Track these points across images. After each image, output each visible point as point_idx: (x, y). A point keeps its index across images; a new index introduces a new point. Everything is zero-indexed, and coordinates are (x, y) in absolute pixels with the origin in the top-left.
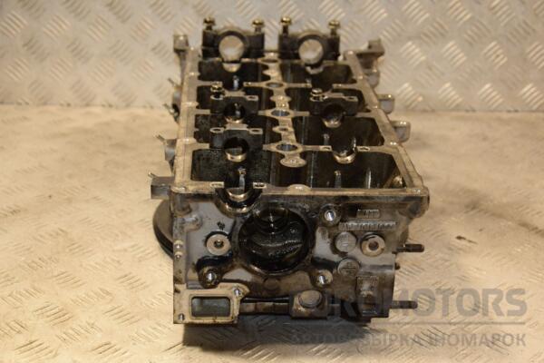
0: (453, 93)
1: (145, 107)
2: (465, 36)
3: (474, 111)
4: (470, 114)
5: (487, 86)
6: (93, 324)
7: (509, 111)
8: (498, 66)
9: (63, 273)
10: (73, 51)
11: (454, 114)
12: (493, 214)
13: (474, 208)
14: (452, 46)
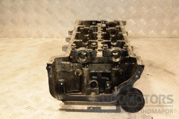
0: (143, 33)
1: (56, 38)
2: (146, 17)
3: (149, 38)
4: (148, 39)
5: (152, 31)
6: (46, 101)
7: (158, 38)
8: (155, 26)
9: (37, 86)
10: (37, 22)
11: (143, 39)
12: (157, 68)
13: (151, 66)
14: (143, 20)
